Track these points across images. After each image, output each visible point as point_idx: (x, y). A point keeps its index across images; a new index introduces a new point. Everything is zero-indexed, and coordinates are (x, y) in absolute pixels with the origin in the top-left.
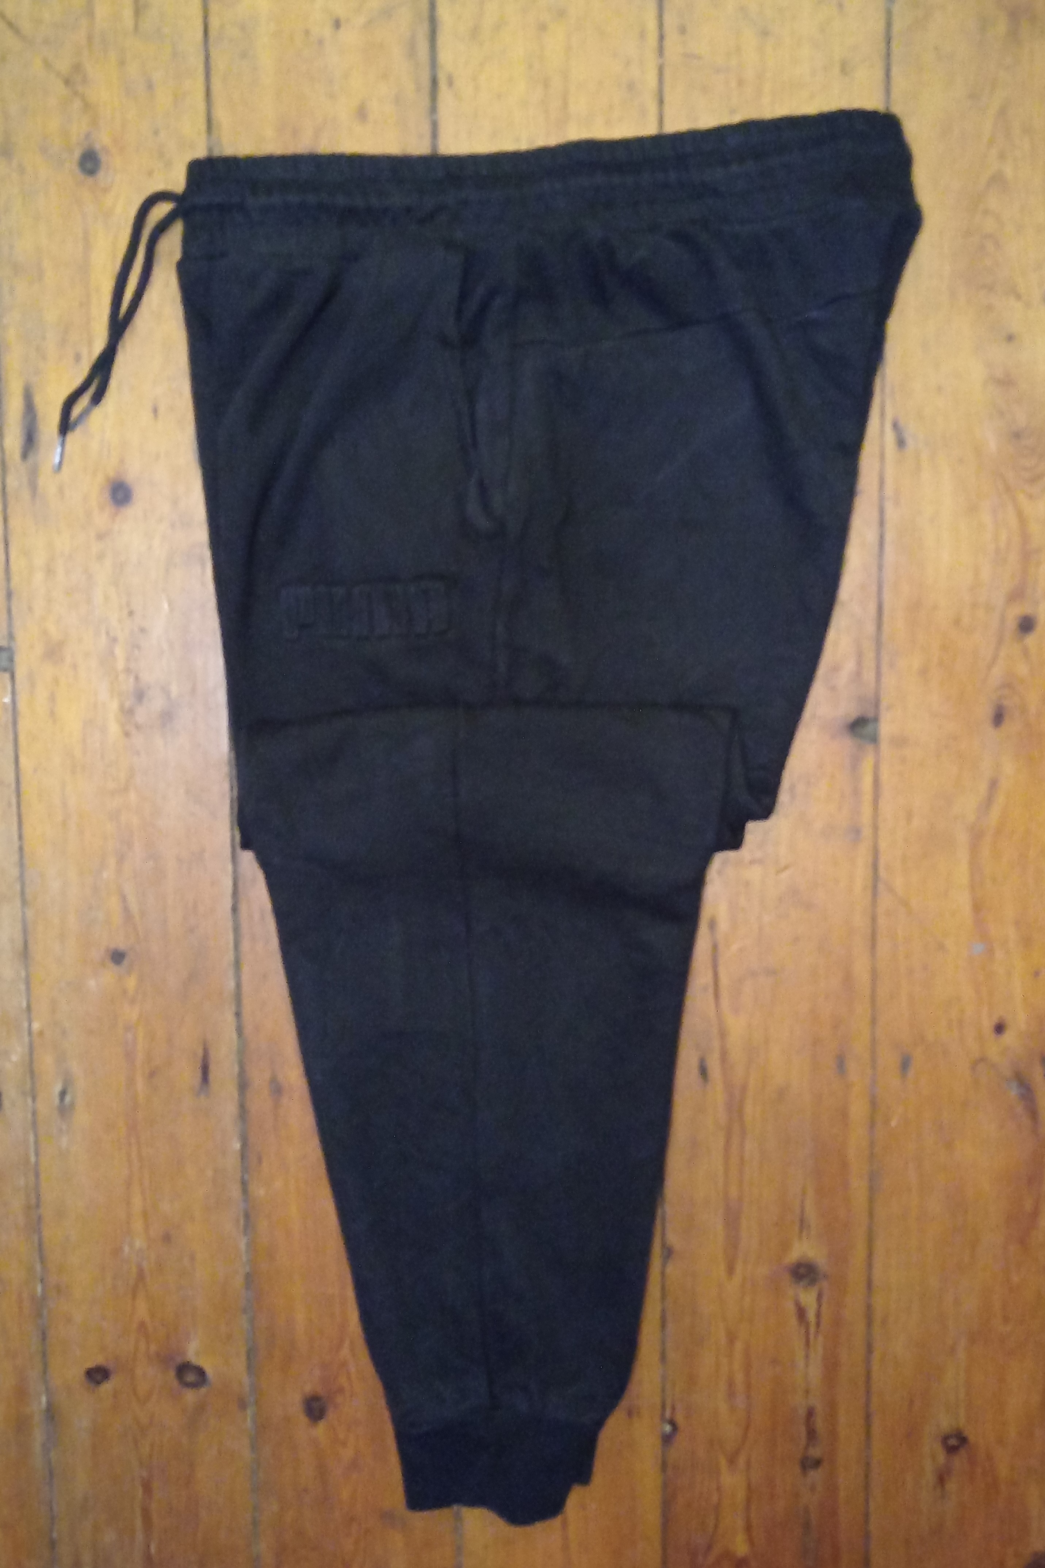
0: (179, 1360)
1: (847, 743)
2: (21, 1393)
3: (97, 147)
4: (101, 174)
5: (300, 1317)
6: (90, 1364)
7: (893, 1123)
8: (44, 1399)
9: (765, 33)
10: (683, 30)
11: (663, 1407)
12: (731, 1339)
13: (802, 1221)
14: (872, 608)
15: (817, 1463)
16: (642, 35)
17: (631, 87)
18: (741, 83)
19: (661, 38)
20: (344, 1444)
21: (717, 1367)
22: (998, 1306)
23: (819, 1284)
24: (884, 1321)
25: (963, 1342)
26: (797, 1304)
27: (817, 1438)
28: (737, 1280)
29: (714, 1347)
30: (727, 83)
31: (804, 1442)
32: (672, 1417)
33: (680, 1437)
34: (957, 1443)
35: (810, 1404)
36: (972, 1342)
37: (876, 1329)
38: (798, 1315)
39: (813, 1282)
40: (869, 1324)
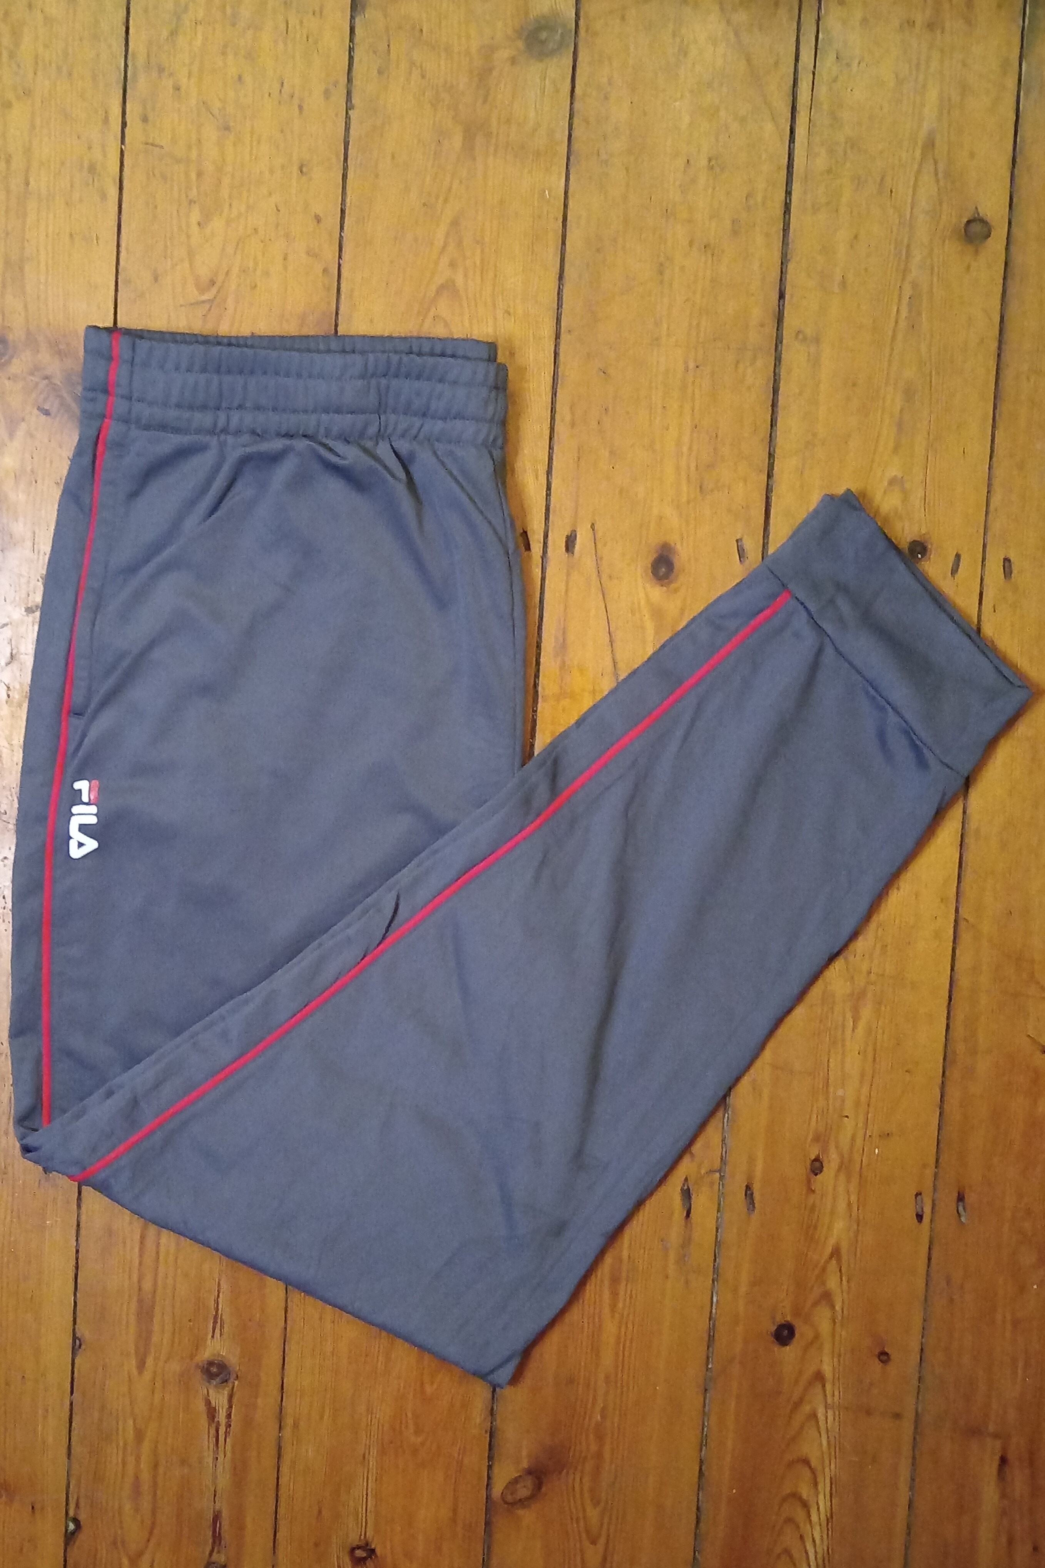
9: (225, 128)
10: (145, 120)
11: (67, 1504)
12: (139, 1435)
13: (216, 1314)
16: (106, 120)
17: (92, 169)
18: (200, 174)
19: (124, 124)
21: (124, 1463)
22: (410, 1415)
23: (230, 1385)
24: (296, 1425)
25: (374, 1452)
26: (208, 1403)
27: (223, 1542)
28: (147, 1375)
29: (121, 1444)
30: (187, 174)
31: (210, 1547)
32: (76, 1513)
33: (82, 1537)
34: (364, 1555)
35: (217, 1508)
36: (383, 1452)
37: (287, 1433)
38: (207, 1414)
39: (224, 1381)
40: (281, 1427)
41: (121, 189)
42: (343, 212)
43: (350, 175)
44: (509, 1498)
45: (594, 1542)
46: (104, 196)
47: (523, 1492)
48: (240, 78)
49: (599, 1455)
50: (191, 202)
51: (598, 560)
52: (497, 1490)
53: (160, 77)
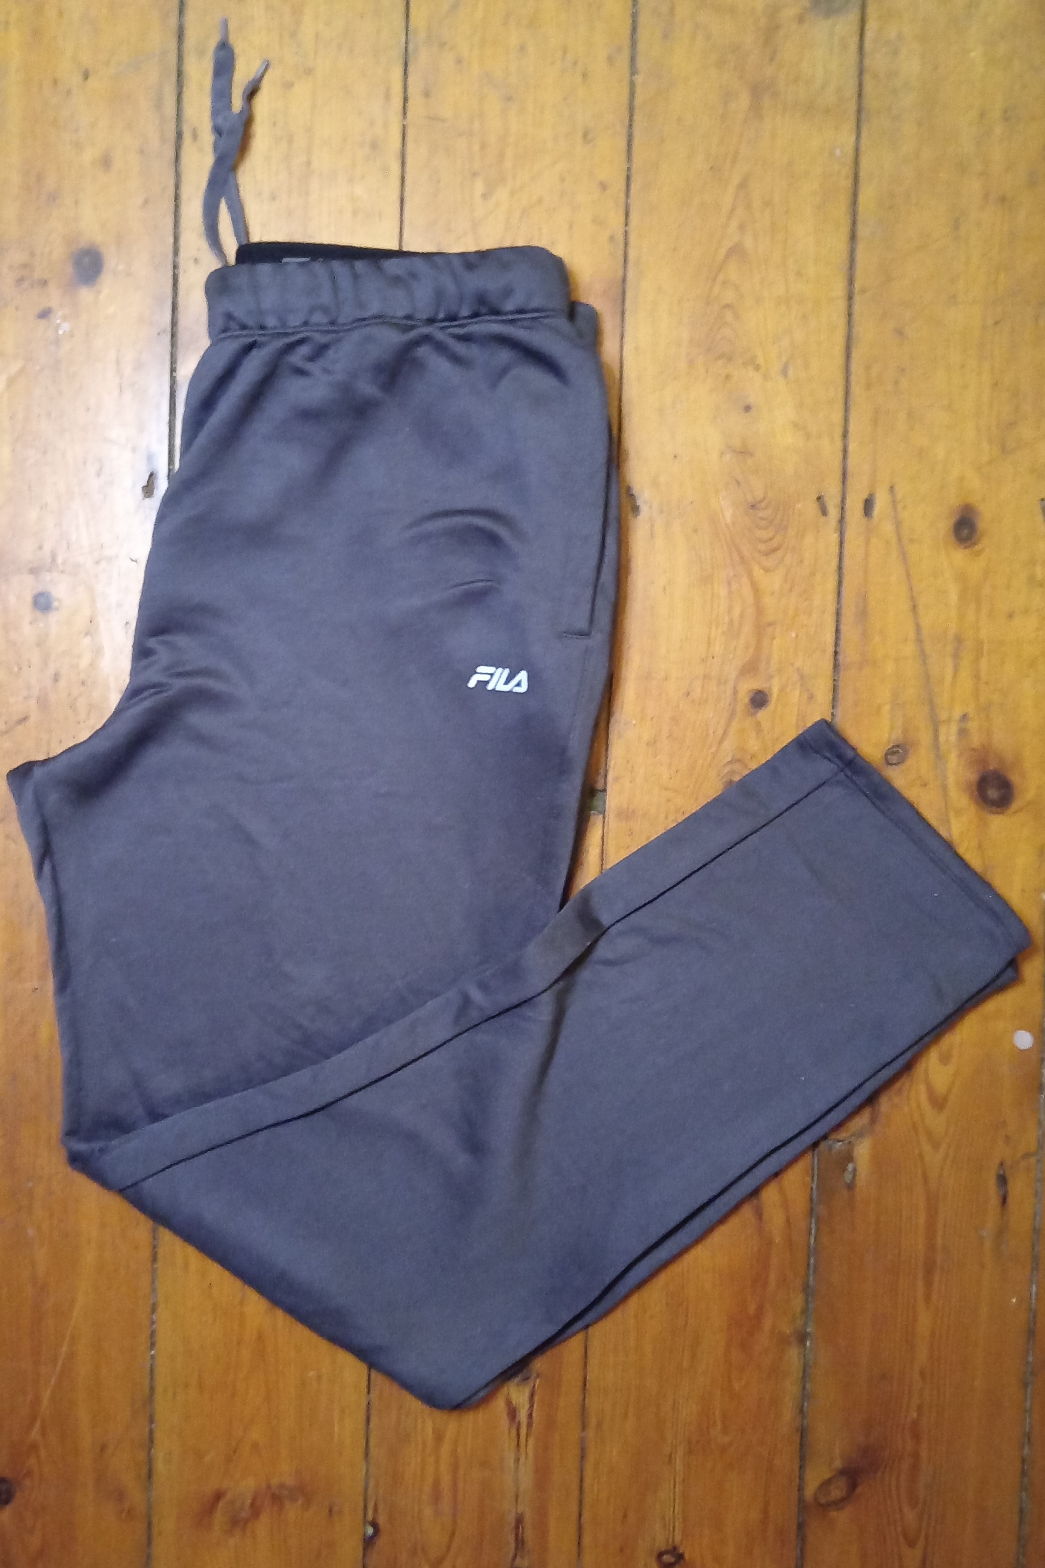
9: (509, 98)
11: (365, 1508)
16: (387, 97)
17: (374, 145)
18: (483, 146)
19: (405, 100)
20: (31, 1532)
21: (423, 1465)
22: (717, 1413)
23: (532, 1383)
24: (599, 1425)
25: (680, 1452)
26: (509, 1403)
27: (526, 1548)
29: (420, 1444)
30: (470, 147)
31: (513, 1552)
32: (374, 1519)
33: (382, 1542)
34: (673, 1560)
35: (519, 1511)
36: (690, 1452)
37: (591, 1433)
38: (509, 1414)
39: (526, 1379)
40: (584, 1427)
41: (403, 164)
42: (628, 178)
43: (636, 142)
44: (823, 1500)
45: (912, 1544)
46: (386, 172)
47: (837, 1492)
48: (522, 48)
49: (916, 1455)
50: (475, 175)
51: (898, 524)
52: (810, 1491)
53: (441, 51)
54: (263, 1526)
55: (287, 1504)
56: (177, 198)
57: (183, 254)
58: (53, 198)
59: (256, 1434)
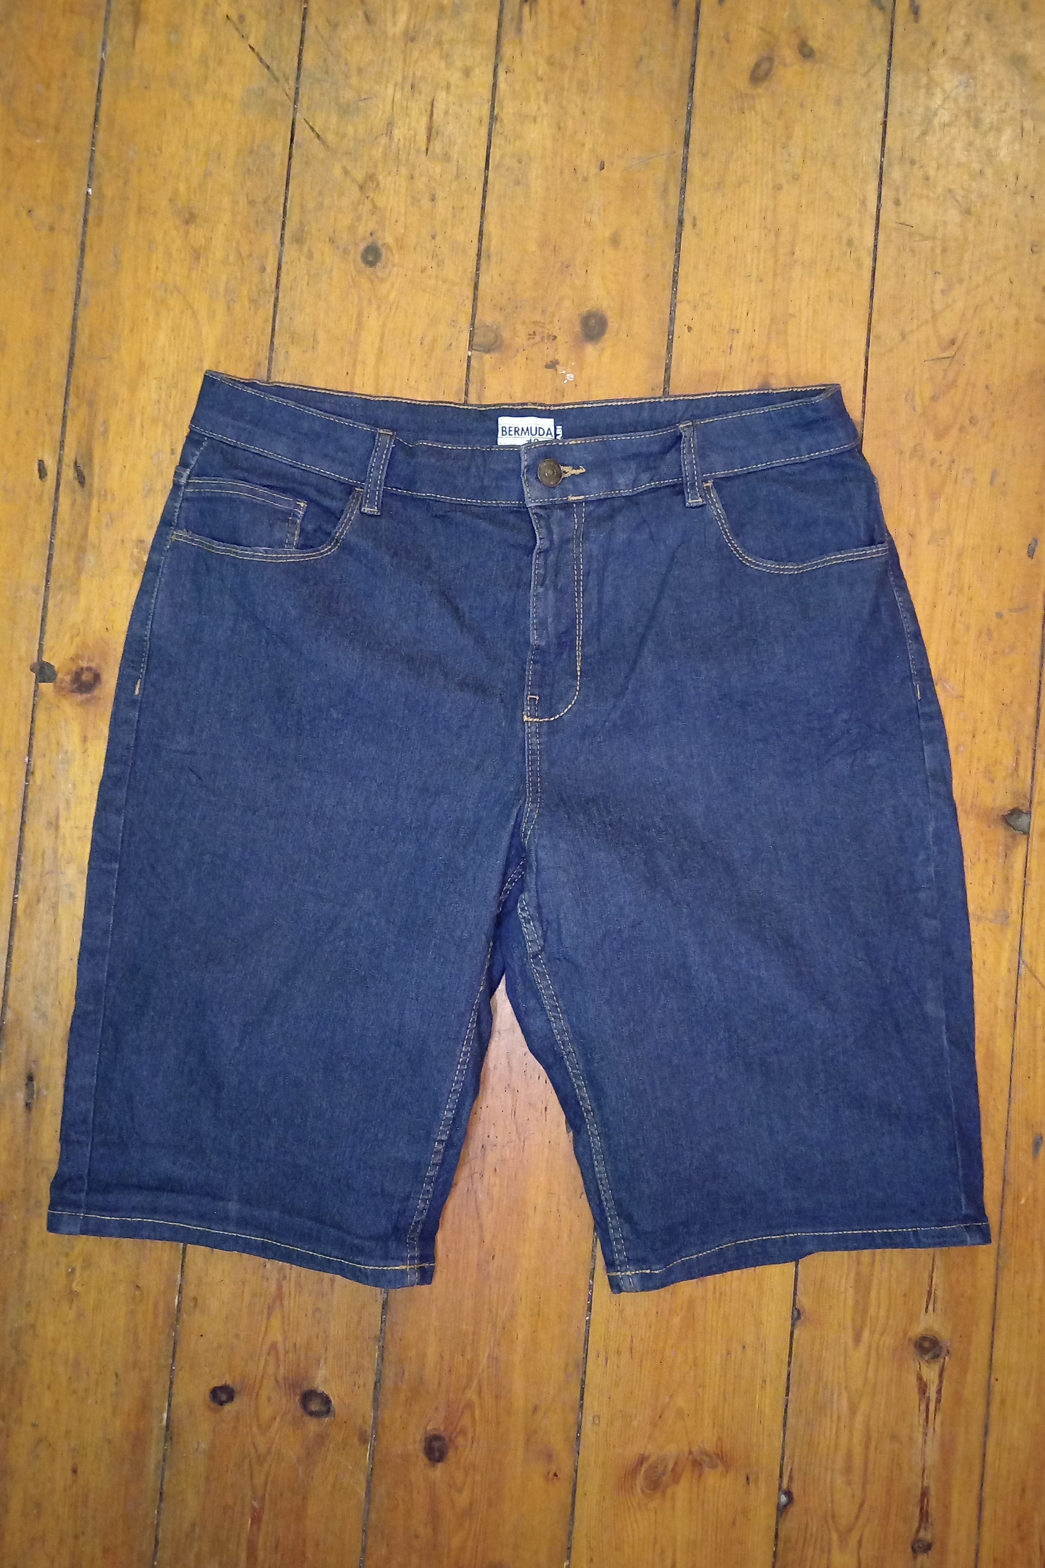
0: (306, 1387)
1: (1001, 833)
2: (144, 1407)
3: (380, 243)
4: (379, 265)
5: (432, 1351)
6: (216, 1383)
7: (1023, 1201)
8: (165, 1415)
9: (968, 212)
10: (897, 203)
11: (781, 1476)
12: (853, 1410)
13: (929, 1293)
14: (1031, 711)
15: (928, 1547)
16: (863, 203)
17: (850, 243)
18: (944, 250)
19: (879, 207)
20: (460, 1491)
21: (837, 1438)
23: (942, 1360)
24: (1003, 1402)
26: (920, 1378)
27: (930, 1520)
28: (863, 1349)
29: (835, 1417)
30: (933, 249)
31: (916, 1524)
32: (788, 1487)
33: (794, 1510)
35: (925, 1484)
37: (994, 1410)
38: (919, 1389)
39: (936, 1356)
40: (988, 1404)
41: (875, 260)
46: (860, 266)
48: (982, 172)
50: (937, 273)
53: (912, 169)
54: (681, 1491)
55: (707, 1470)
56: (676, 274)
57: (677, 322)
58: (567, 266)
59: (681, 1401)
